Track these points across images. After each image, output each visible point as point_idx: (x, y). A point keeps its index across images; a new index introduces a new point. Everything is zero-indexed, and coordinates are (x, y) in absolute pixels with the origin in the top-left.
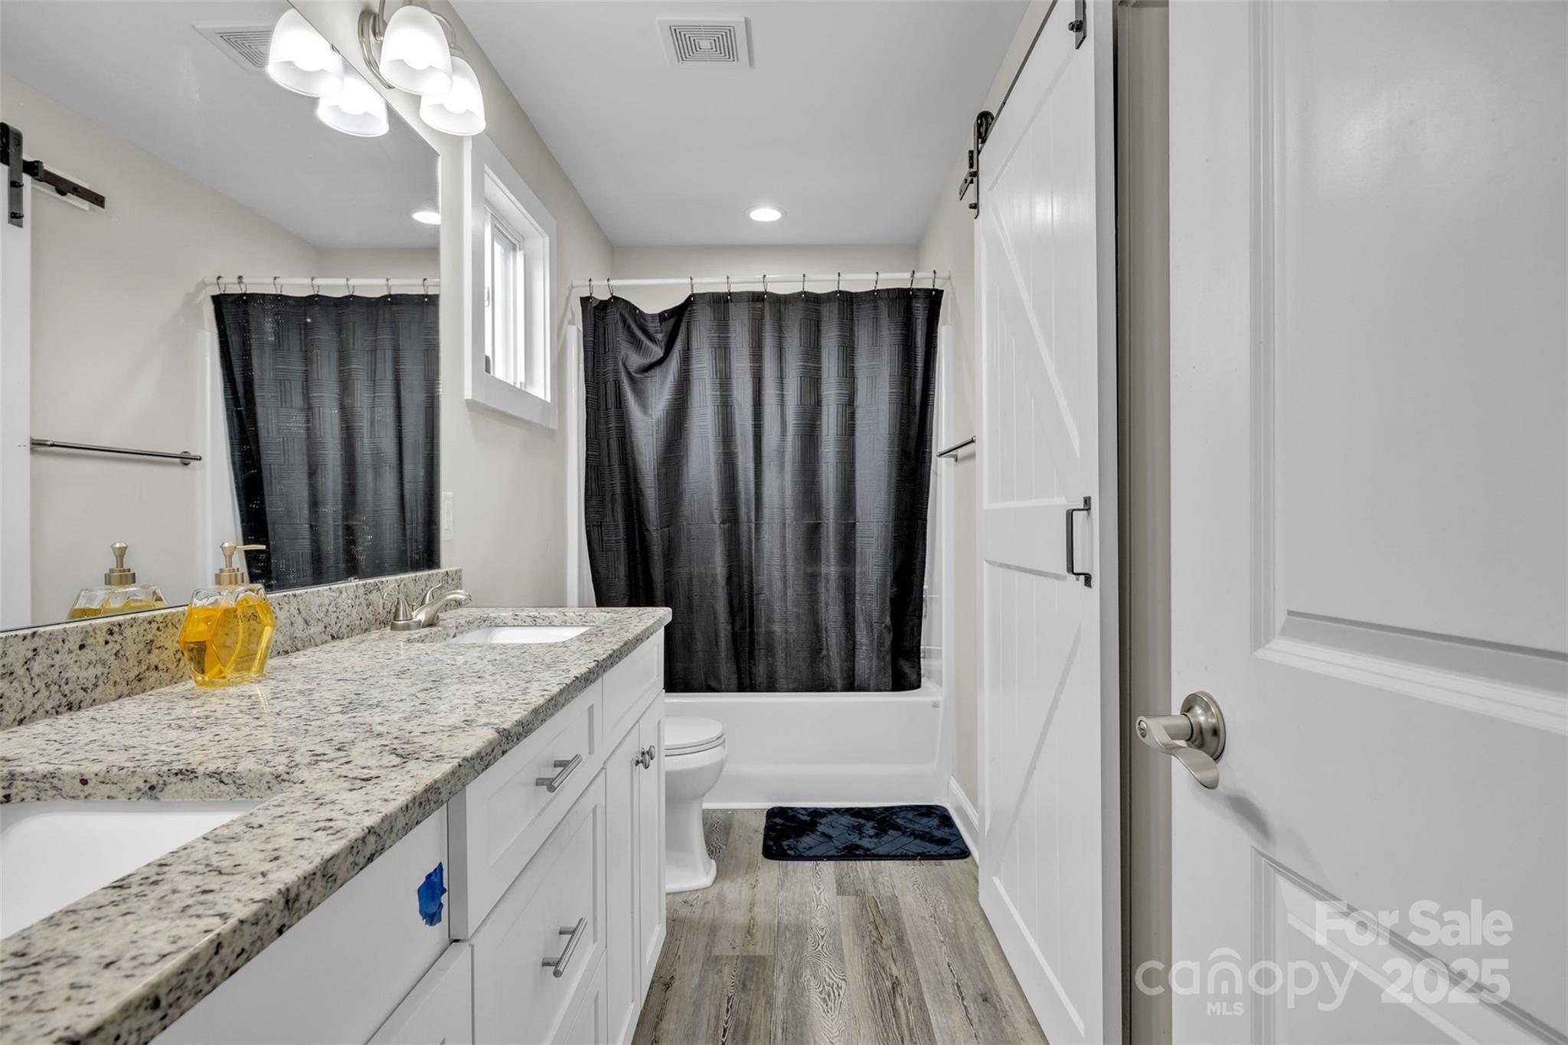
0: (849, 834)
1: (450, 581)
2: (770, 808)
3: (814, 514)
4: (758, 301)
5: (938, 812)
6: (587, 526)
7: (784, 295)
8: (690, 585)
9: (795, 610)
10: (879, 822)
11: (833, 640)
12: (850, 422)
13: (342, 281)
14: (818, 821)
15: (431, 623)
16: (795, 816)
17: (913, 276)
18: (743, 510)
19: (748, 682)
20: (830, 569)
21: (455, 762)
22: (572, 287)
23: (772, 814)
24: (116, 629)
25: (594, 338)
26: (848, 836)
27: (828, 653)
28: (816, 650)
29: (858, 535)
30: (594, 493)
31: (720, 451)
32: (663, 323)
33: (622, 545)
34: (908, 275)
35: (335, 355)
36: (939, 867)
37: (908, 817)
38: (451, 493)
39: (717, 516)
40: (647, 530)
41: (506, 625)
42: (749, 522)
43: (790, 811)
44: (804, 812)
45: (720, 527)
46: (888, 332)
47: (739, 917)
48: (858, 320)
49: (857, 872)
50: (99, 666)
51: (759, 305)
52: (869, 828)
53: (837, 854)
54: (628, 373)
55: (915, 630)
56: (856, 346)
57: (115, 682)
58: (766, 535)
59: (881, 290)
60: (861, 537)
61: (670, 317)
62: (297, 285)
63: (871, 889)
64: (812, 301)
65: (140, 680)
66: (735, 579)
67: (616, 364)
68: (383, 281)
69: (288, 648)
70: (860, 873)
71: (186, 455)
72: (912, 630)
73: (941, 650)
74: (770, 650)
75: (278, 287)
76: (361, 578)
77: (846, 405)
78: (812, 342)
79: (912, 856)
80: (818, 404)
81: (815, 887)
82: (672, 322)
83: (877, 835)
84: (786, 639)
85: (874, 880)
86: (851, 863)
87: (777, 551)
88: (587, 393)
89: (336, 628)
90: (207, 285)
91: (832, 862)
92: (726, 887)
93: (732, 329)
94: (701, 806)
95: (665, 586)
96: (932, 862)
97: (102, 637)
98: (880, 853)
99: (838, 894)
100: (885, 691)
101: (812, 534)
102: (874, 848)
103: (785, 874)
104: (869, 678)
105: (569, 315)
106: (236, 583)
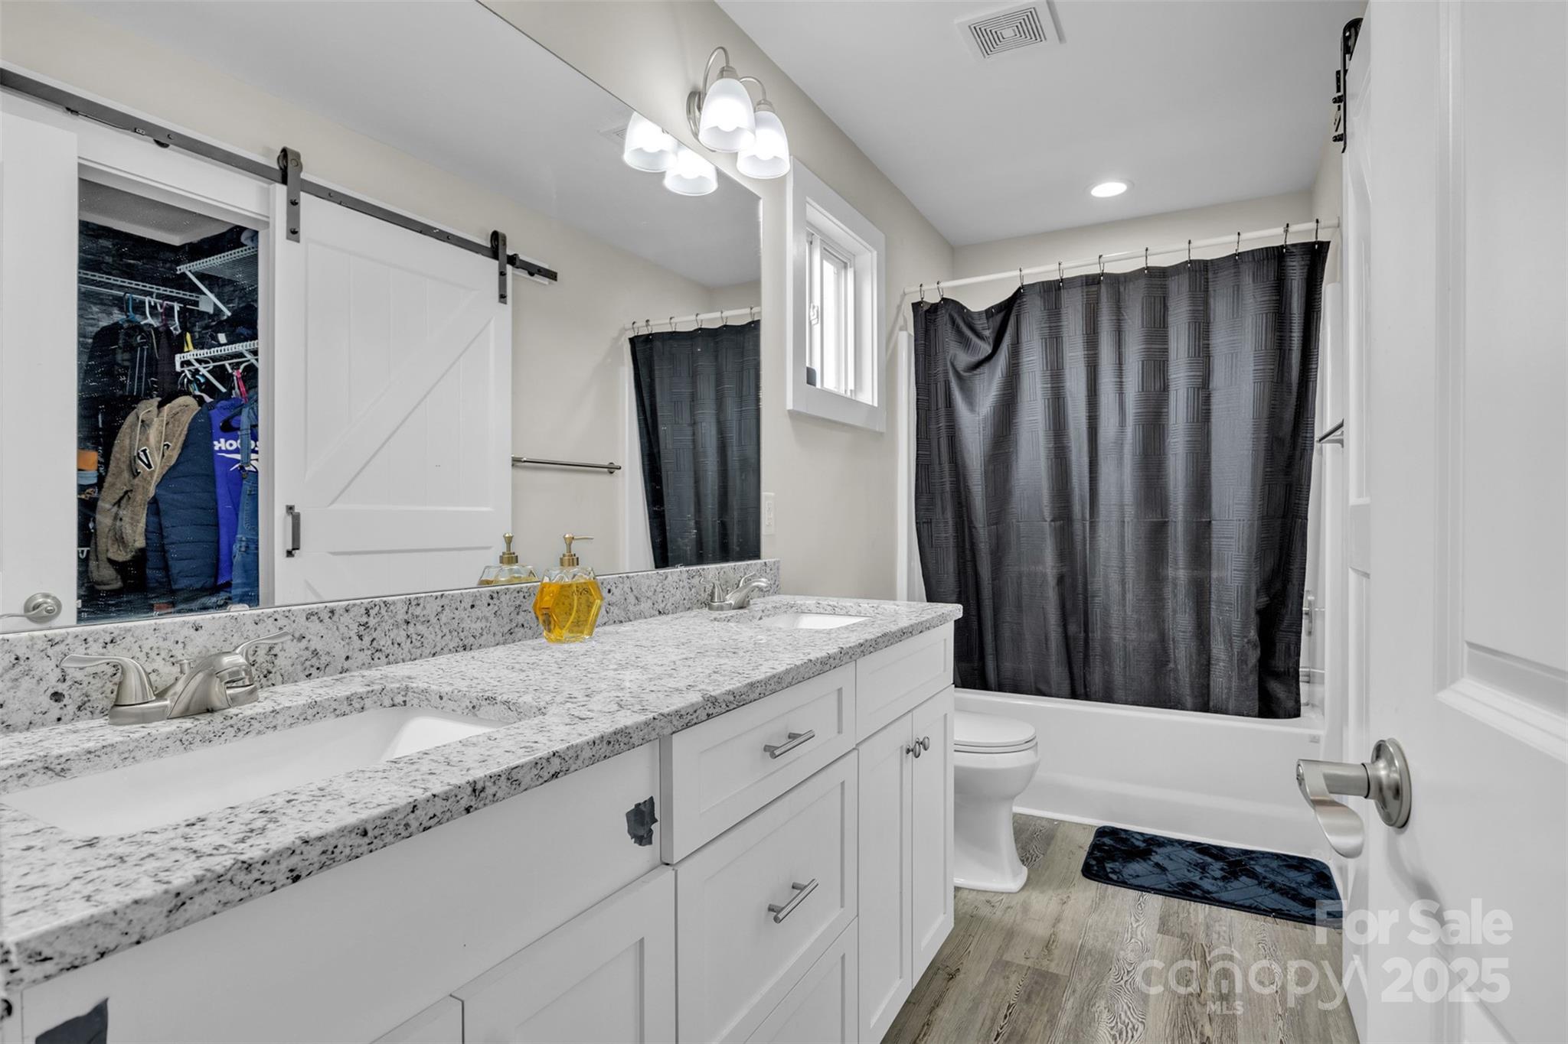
0: (1189, 871)
1: (768, 571)
2: (1101, 825)
3: (1159, 511)
4: (1093, 284)
5: (1313, 867)
6: (917, 523)
7: (1125, 274)
8: (1019, 584)
9: (1135, 616)
10: (1230, 864)
11: (1182, 653)
12: (1204, 407)
13: (718, 314)
14: (1154, 849)
15: (741, 606)
16: (1127, 840)
17: (1286, 231)
18: (1077, 508)
19: (1083, 691)
20: (1178, 572)
21: (651, 716)
22: (905, 294)
23: (1102, 832)
24: (495, 595)
25: (925, 341)
26: (1186, 873)
27: (1176, 666)
28: (1160, 660)
29: (1214, 535)
30: (924, 491)
31: (1051, 446)
32: (991, 320)
33: (951, 542)
34: (1281, 230)
35: (713, 378)
36: (1298, 931)
37: (1271, 866)
38: (773, 494)
39: (1047, 514)
40: (975, 527)
41: (810, 612)
42: (1083, 519)
43: (1123, 833)
44: (1139, 837)
45: (1050, 525)
46: (1251, 300)
47: (1041, 930)
48: (1215, 291)
49: (1189, 913)
50: (483, 620)
51: (1094, 288)
52: (1216, 868)
53: (1167, 889)
54: (956, 372)
55: (1292, 647)
56: (1212, 320)
57: (494, 634)
58: (1102, 532)
59: (1244, 252)
60: (1218, 538)
61: (998, 312)
62: (686, 322)
63: (1202, 936)
64: (1156, 277)
65: (511, 634)
66: (1068, 581)
67: (945, 365)
68: (747, 311)
69: (622, 619)
70: (1192, 916)
71: (611, 466)
72: (1288, 648)
73: (1323, 674)
74: (1106, 657)
75: (673, 325)
76: (686, 565)
77: (1198, 389)
78: (1158, 321)
79: (1264, 910)
80: (1165, 389)
81: (1133, 918)
82: (999, 318)
83: (1224, 878)
84: (1125, 647)
85: (1208, 927)
86: (1184, 902)
87: (1114, 552)
88: (918, 395)
89: (662, 605)
90: (626, 330)
91: (1160, 897)
92: (1033, 897)
93: (1064, 317)
94: (1011, 809)
95: (993, 584)
96: (1290, 923)
97: (486, 600)
98: (1223, 899)
99: (1159, 931)
100: (1248, 715)
101: (1156, 535)
102: (1216, 892)
103: (1103, 898)
104: (1228, 699)
105: (901, 321)
106: (573, 565)
